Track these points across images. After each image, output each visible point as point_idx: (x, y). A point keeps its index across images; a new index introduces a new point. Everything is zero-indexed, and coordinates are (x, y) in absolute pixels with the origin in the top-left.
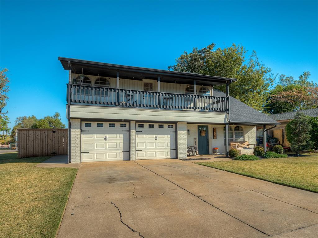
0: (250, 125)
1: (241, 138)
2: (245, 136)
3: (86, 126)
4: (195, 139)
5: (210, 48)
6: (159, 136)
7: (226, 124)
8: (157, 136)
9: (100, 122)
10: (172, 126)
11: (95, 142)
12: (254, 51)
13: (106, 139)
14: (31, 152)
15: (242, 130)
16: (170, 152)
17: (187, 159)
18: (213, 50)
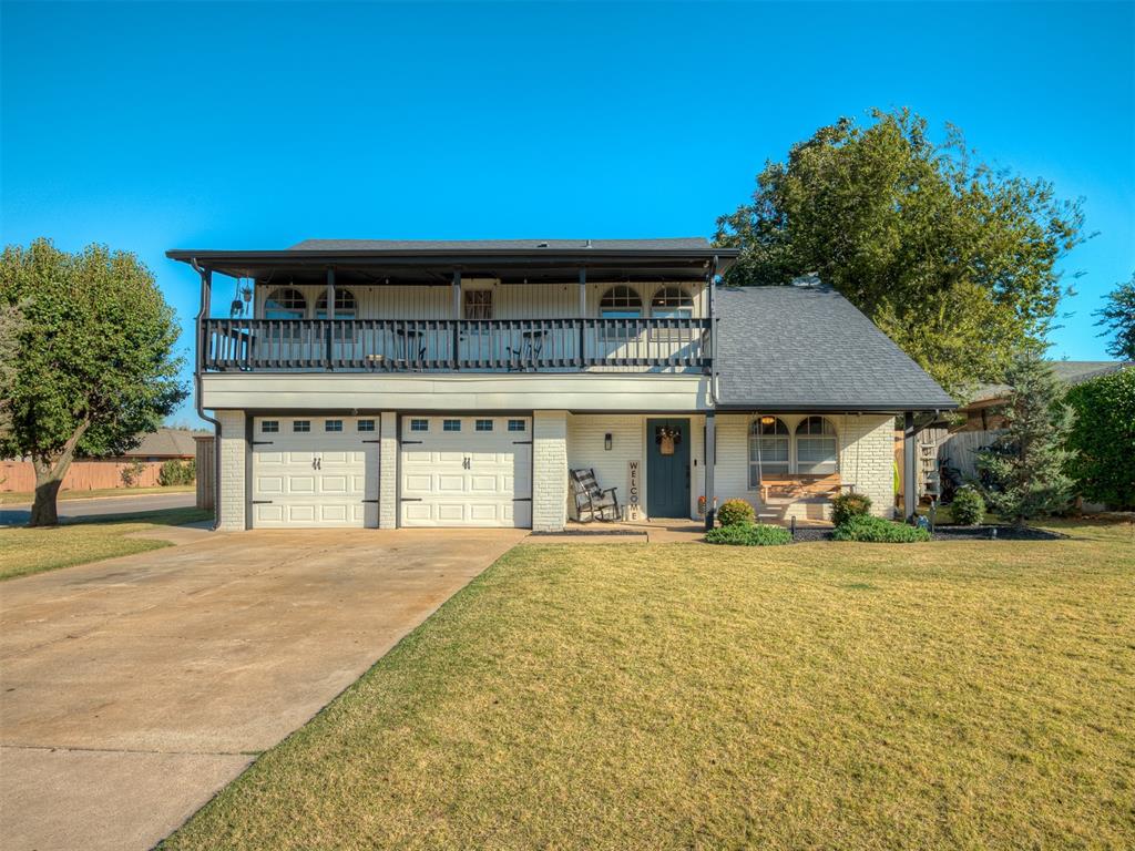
1: (825, 462)
2: (843, 453)
3: (265, 430)
4: (633, 466)
6: (478, 456)
7: (704, 413)
8: (469, 455)
9: (302, 417)
10: (523, 422)
11: (289, 473)
13: (316, 465)
15: (834, 433)
16: (515, 507)
17: (566, 533)
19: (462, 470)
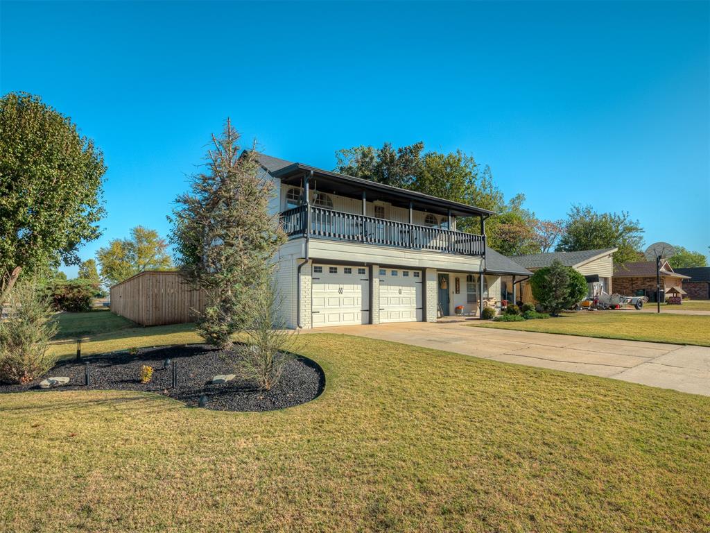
0: (494, 275)
2: (490, 289)
3: (317, 271)
5: (418, 148)
6: (404, 288)
7: (480, 273)
8: (401, 288)
9: (334, 265)
11: (327, 296)
12: (487, 166)
13: (340, 291)
14: (170, 315)
16: (416, 312)
17: (438, 322)
18: (422, 154)
19: (398, 295)
